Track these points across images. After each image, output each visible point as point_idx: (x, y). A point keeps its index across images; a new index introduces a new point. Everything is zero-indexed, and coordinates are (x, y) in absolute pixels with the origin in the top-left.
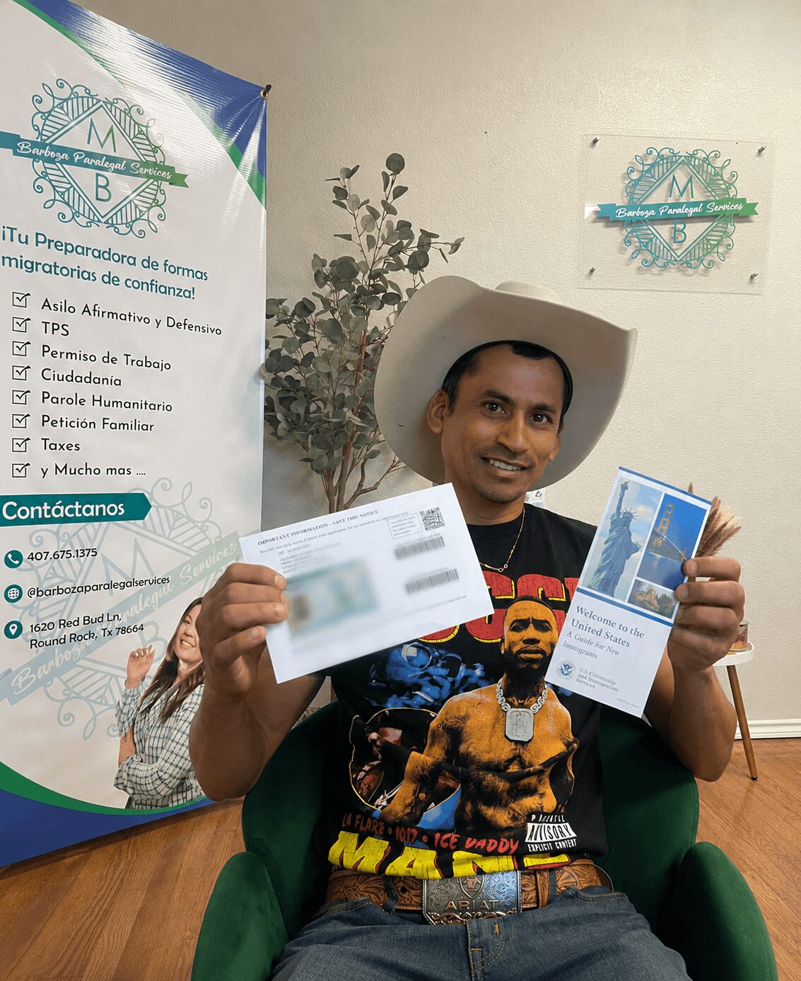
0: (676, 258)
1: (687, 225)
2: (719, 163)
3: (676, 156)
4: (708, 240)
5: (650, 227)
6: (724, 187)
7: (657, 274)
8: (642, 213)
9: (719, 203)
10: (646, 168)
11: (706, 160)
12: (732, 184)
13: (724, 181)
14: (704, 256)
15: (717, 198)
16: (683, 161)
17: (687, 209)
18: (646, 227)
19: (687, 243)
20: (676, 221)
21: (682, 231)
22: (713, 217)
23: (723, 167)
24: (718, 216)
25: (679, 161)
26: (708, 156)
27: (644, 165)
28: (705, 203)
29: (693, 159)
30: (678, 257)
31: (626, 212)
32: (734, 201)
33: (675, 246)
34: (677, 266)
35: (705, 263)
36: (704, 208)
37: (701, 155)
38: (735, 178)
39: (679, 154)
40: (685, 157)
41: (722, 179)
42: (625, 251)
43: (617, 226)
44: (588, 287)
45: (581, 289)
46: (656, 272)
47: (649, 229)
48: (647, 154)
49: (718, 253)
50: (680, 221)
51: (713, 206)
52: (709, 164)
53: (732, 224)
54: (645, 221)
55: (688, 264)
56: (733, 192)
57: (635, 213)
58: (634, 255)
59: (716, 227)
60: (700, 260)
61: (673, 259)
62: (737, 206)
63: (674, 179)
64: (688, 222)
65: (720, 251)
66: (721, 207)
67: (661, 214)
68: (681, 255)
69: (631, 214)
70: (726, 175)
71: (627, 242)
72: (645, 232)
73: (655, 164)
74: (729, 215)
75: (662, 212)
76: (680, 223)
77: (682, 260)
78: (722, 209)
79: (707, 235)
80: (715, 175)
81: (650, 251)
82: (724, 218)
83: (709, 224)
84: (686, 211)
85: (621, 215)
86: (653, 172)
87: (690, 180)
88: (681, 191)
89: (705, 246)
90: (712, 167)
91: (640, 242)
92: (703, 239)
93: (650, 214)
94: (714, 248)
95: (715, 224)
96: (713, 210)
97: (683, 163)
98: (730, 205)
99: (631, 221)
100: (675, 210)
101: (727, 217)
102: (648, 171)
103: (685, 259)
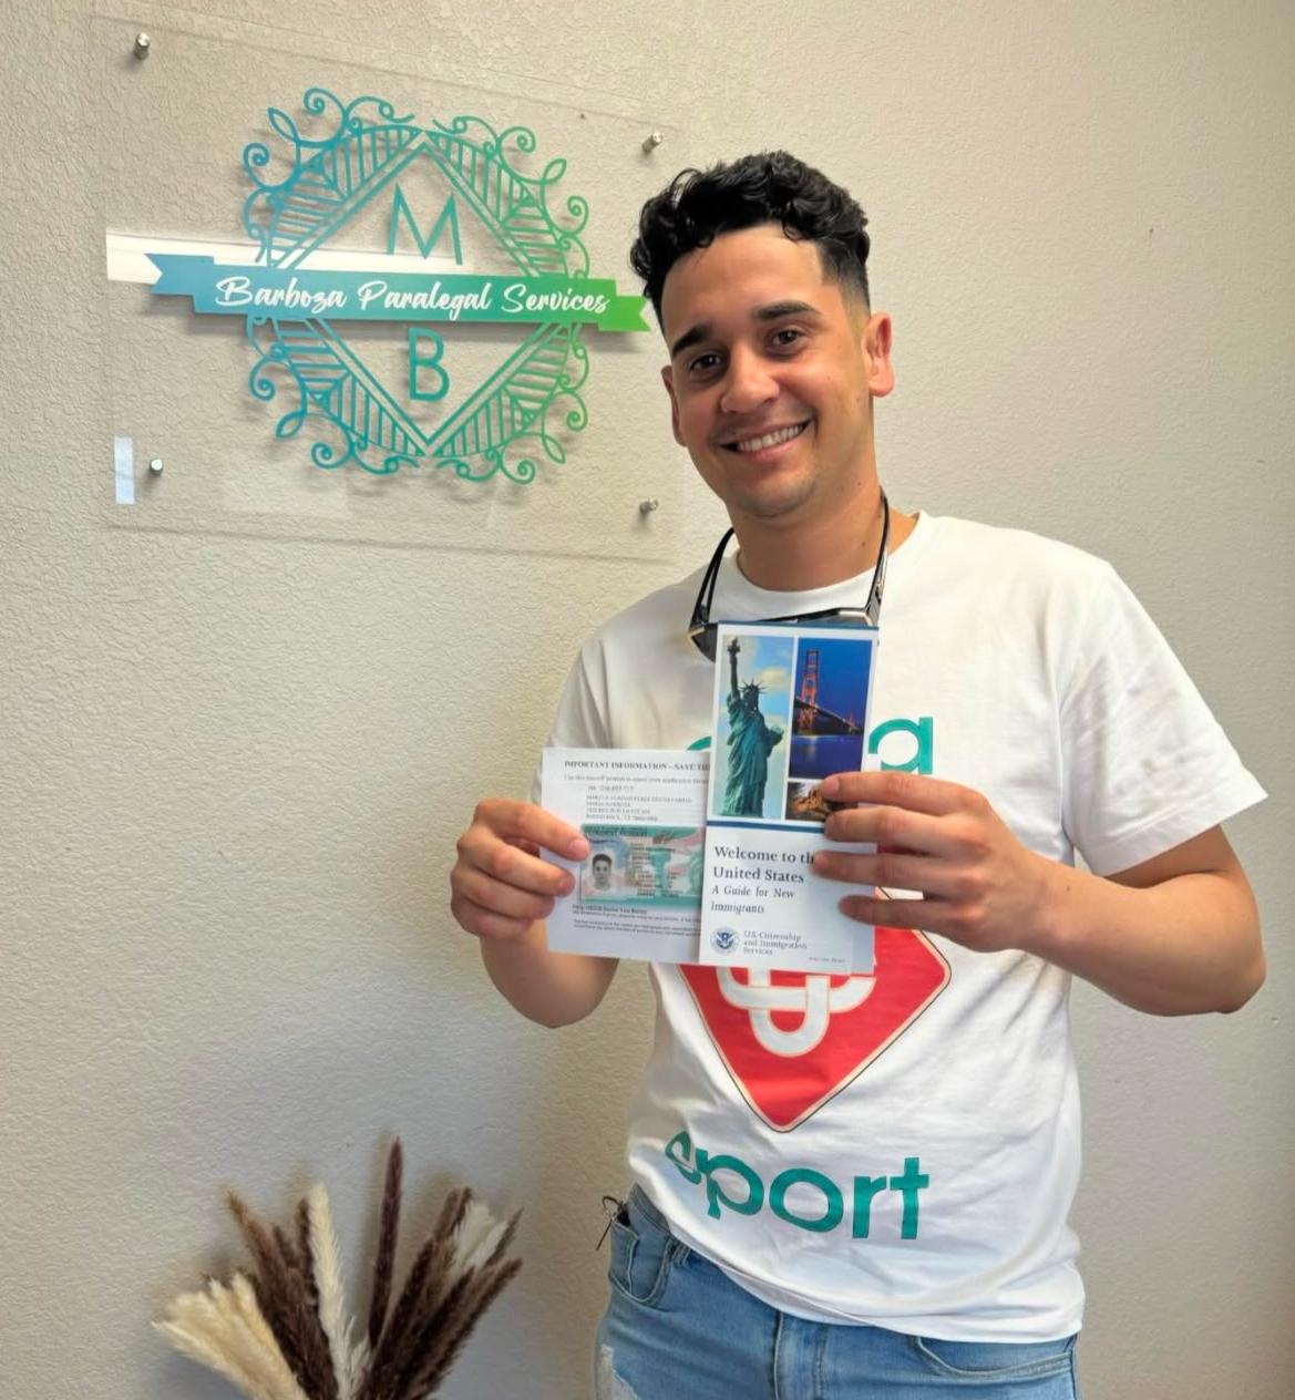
0: (422, 445)
1: (447, 346)
2: (534, 168)
3: (399, 128)
4: (514, 398)
5: (333, 345)
6: (550, 239)
7: (369, 494)
8: (304, 298)
9: (537, 287)
10: (307, 155)
11: (490, 152)
12: (573, 235)
13: (550, 223)
14: (504, 443)
15: (534, 273)
16: (423, 145)
17: (445, 297)
18: (320, 345)
19: (452, 402)
20: (413, 331)
21: (432, 363)
22: (523, 328)
23: (544, 183)
24: (538, 325)
25: (414, 145)
26: (499, 141)
27: (300, 143)
28: (500, 283)
29: (455, 146)
30: (428, 442)
31: (253, 289)
32: (584, 286)
33: (416, 408)
34: (429, 470)
35: (511, 466)
36: (496, 295)
37: (478, 135)
38: (581, 219)
39: (412, 123)
40: (430, 134)
41: (545, 216)
42: (254, 415)
43: (222, 333)
44: (143, 523)
45: (118, 527)
46: (360, 485)
47: (328, 350)
48: (308, 111)
49: (544, 437)
50: (424, 332)
51: (521, 294)
52: (503, 166)
53: (580, 352)
54: (313, 321)
55: (460, 465)
56: (575, 260)
57: (279, 294)
58: (286, 430)
59: (532, 358)
60: (495, 457)
61: (411, 448)
62: (590, 298)
63: (399, 199)
64: (448, 339)
65: (548, 432)
66: (544, 299)
67: (364, 307)
68: (434, 437)
69: (266, 297)
70: (556, 207)
71: (259, 387)
72: (317, 359)
73: (335, 145)
74: (569, 327)
75: (365, 300)
76: (427, 339)
77: (440, 452)
78: (546, 307)
79: (508, 381)
80: (522, 202)
81: (337, 420)
82: (554, 334)
83: (512, 348)
84: (442, 303)
85: (234, 297)
86: (329, 171)
87: (450, 210)
88: (425, 240)
89: (506, 413)
90: (514, 177)
91: (303, 388)
92: (497, 393)
93: (329, 303)
94: (532, 422)
95: (530, 351)
96: (521, 307)
97: (425, 153)
98: (571, 297)
99: (269, 320)
100: (407, 297)
101: (564, 331)
102: (315, 166)
103: (447, 451)
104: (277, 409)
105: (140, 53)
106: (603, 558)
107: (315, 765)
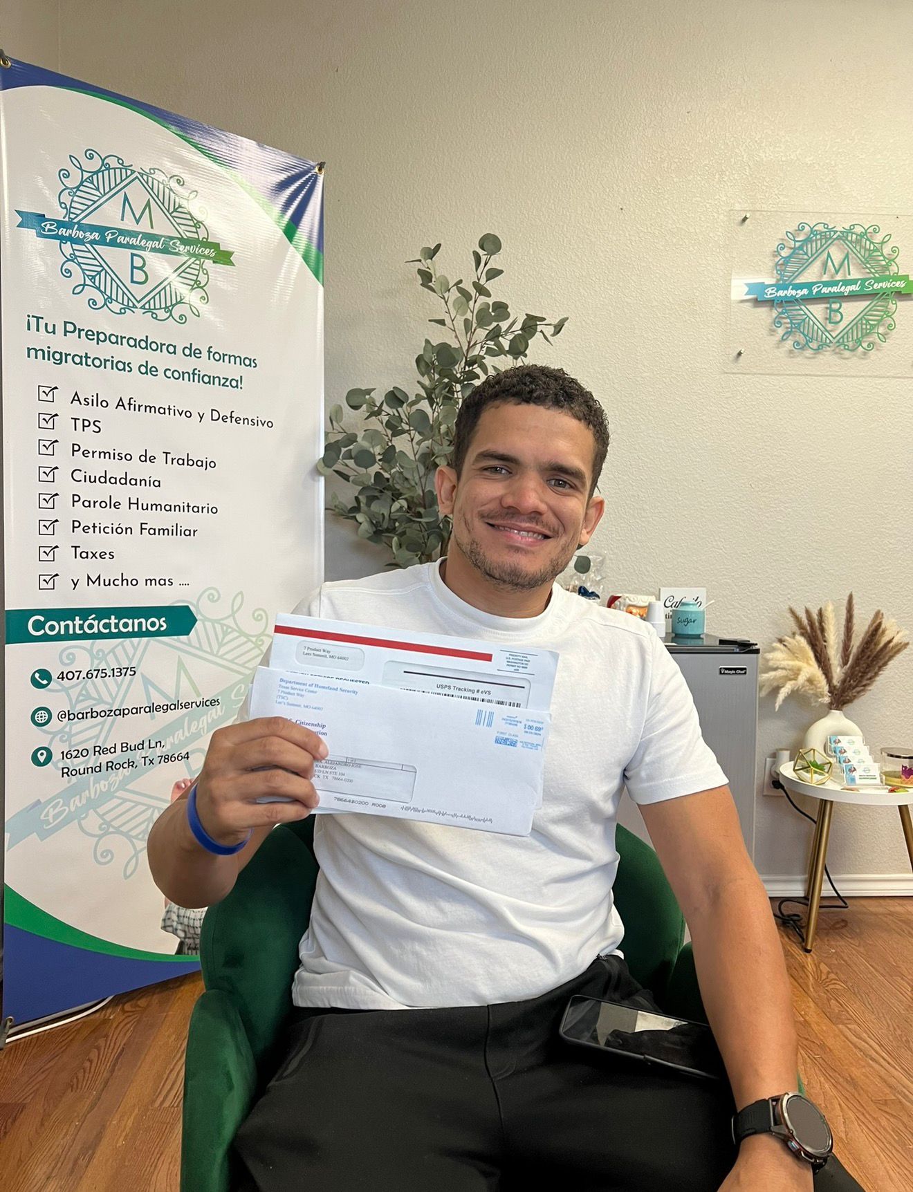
0: (831, 339)
1: (843, 305)
2: (878, 238)
3: (830, 232)
4: (867, 320)
5: (803, 307)
6: (884, 263)
7: (810, 358)
8: (794, 293)
9: (878, 280)
10: (798, 244)
11: (862, 235)
12: (893, 260)
13: (884, 257)
14: (862, 337)
15: (877, 275)
16: (839, 236)
17: (843, 287)
18: (798, 308)
19: (842, 325)
20: (831, 300)
21: (837, 311)
22: (872, 296)
23: (883, 243)
24: (878, 294)
25: (835, 237)
26: (866, 231)
27: (795, 241)
28: (864, 280)
29: (850, 234)
30: (834, 338)
31: (777, 291)
32: (897, 278)
33: (829, 327)
34: (832, 349)
35: (865, 345)
36: (862, 285)
37: (858, 230)
38: (896, 254)
39: (834, 229)
40: (841, 232)
41: (882, 255)
42: (772, 333)
43: (766, 306)
44: (734, 371)
45: (727, 373)
46: (807, 355)
47: (802, 310)
48: (799, 230)
49: (878, 333)
50: (834, 300)
51: (872, 283)
52: (867, 239)
53: (894, 302)
54: (796, 300)
55: (845, 345)
56: (894, 269)
57: (786, 292)
58: (785, 338)
59: (875, 306)
60: (859, 342)
61: (828, 341)
62: (899, 282)
63: (829, 255)
64: (844, 302)
65: (879, 332)
66: (881, 284)
67: (814, 294)
68: (836, 337)
69: (781, 293)
70: (886, 250)
71: (777, 322)
72: (795, 312)
73: (808, 240)
74: (890, 293)
75: (814, 292)
76: (834, 302)
77: (838, 341)
78: (881, 287)
79: (865, 315)
80: (874, 251)
81: (803, 333)
82: (884, 297)
83: (868, 303)
84: (842, 290)
85: (771, 294)
86: (805, 248)
87: (847, 256)
88: (837, 267)
89: (864, 327)
90: (871, 242)
91: (791, 323)
92: (861, 319)
93: (802, 293)
94: (873, 328)
95: (875, 302)
96: (871, 288)
97: (839, 238)
98: (891, 282)
99: (782, 301)
100: (830, 289)
101: (888, 295)
102: (801, 248)
103: (841, 340)
104: (781, 331)
105: (745, 219)
106: (899, 378)
107: (785, 455)
